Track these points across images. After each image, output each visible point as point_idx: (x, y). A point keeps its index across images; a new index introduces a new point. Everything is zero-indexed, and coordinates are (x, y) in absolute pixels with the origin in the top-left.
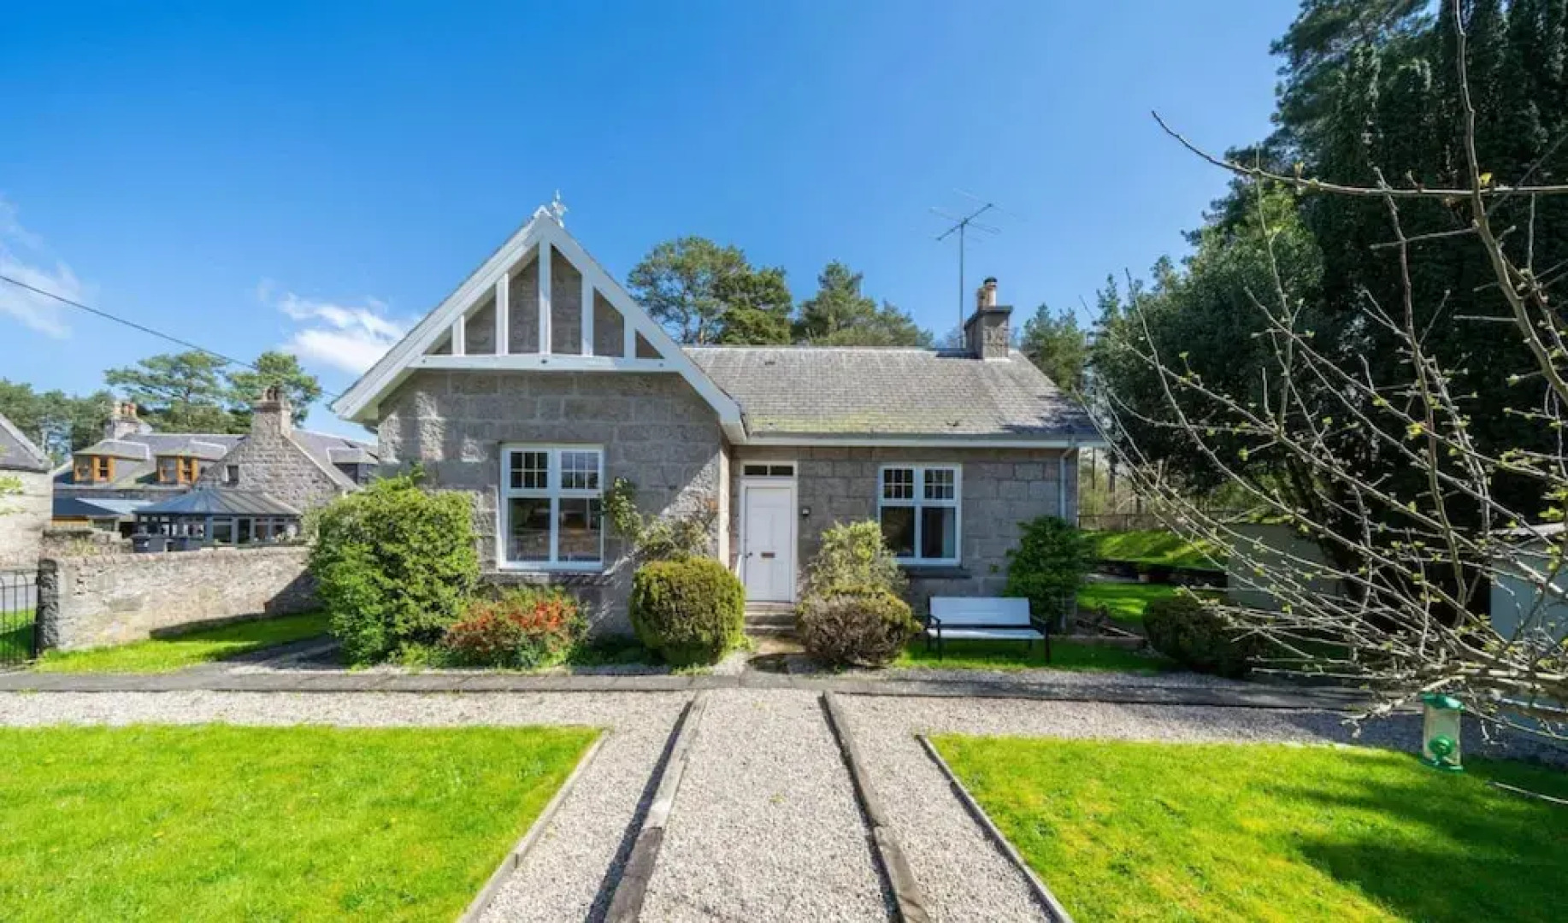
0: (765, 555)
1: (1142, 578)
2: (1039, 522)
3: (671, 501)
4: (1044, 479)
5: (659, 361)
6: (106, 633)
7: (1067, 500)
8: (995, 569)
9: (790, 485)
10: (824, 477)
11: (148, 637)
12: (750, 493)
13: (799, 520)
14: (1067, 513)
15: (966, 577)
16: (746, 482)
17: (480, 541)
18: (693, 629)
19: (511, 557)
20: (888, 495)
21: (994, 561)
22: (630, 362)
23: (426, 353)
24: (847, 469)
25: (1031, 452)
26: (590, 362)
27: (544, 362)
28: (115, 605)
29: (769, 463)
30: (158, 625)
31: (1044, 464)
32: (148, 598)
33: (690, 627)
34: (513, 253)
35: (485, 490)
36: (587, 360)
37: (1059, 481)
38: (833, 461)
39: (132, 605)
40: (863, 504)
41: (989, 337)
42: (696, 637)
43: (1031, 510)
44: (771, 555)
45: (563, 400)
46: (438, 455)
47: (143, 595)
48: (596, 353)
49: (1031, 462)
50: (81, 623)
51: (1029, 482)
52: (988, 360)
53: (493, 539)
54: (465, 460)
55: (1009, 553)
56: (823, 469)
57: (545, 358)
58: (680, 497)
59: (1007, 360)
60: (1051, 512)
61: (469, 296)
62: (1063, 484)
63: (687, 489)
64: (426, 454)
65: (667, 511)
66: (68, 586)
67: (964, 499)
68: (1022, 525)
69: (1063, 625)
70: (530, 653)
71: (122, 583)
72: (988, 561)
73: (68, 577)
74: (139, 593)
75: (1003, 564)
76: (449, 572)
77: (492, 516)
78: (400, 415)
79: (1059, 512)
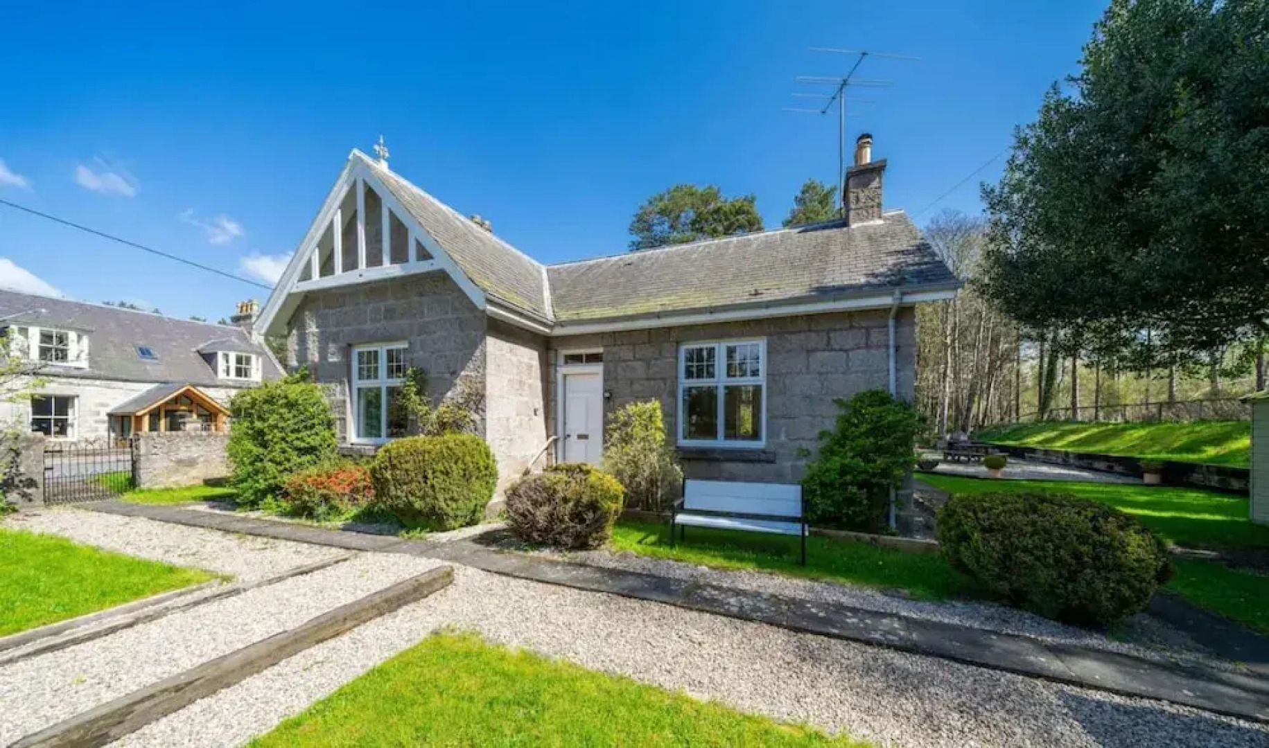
0: (581, 437)
1: (1148, 478)
2: (860, 398)
3: (452, 385)
4: (868, 346)
5: (431, 261)
6: (172, 479)
7: (897, 370)
8: (805, 453)
9: (598, 368)
10: (625, 361)
11: (202, 483)
12: (568, 378)
13: (604, 402)
14: (897, 387)
15: (772, 462)
16: (563, 370)
17: (338, 422)
18: (406, 497)
19: (358, 436)
20: (689, 374)
21: (805, 445)
22: (415, 267)
23: (299, 281)
24: (646, 351)
25: (849, 315)
26: (387, 271)
27: (361, 275)
28: (179, 462)
29: (583, 351)
30: (209, 477)
31: (868, 330)
32: (202, 459)
33: (404, 494)
34: (340, 191)
35: (341, 382)
36: (389, 269)
37: (887, 347)
38: (634, 345)
39: (191, 463)
40: (662, 385)
41: (858, 199)
42: (410, 504)
43: (852, 384)
44: (585, 437)
45: (382, 306)
46: (316, 358)
47: (198, 457)
48: (392, 263)
49: (851, 327)
50: (155, 472)
51: (846, 351)
52: (854, 226)
53: (344, 419)
54: (330, 360)
55: (822, 435)
56: (626, 353)
57: (365, 273)
58: (458, 381)
59: (880, 222)
60: (877, 386)
61: (317, 233)
62: (892, 351)
63: (463, 373)
64: (310, 357)
65: (449, 394)
66: (147, 450)
67: (770, 375)
68: (839, 402)
69: (893, 524)
70: (322, 509)
71: (183, 449)
72: (797, 444)
73: (147, 444)
74: (196, 455)
75: (814, 447)
76: (303, 445)
77: (344, 402)
78: (298, 330)
79: (887, 385)
